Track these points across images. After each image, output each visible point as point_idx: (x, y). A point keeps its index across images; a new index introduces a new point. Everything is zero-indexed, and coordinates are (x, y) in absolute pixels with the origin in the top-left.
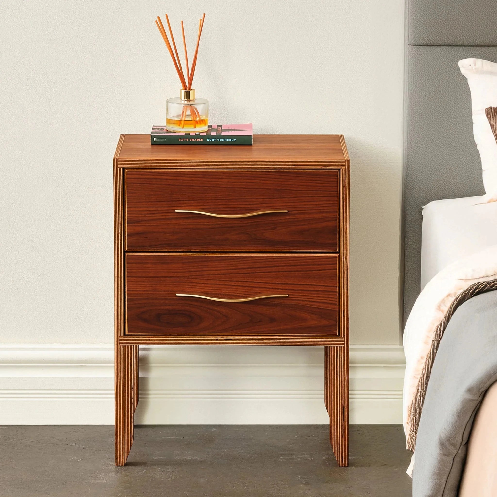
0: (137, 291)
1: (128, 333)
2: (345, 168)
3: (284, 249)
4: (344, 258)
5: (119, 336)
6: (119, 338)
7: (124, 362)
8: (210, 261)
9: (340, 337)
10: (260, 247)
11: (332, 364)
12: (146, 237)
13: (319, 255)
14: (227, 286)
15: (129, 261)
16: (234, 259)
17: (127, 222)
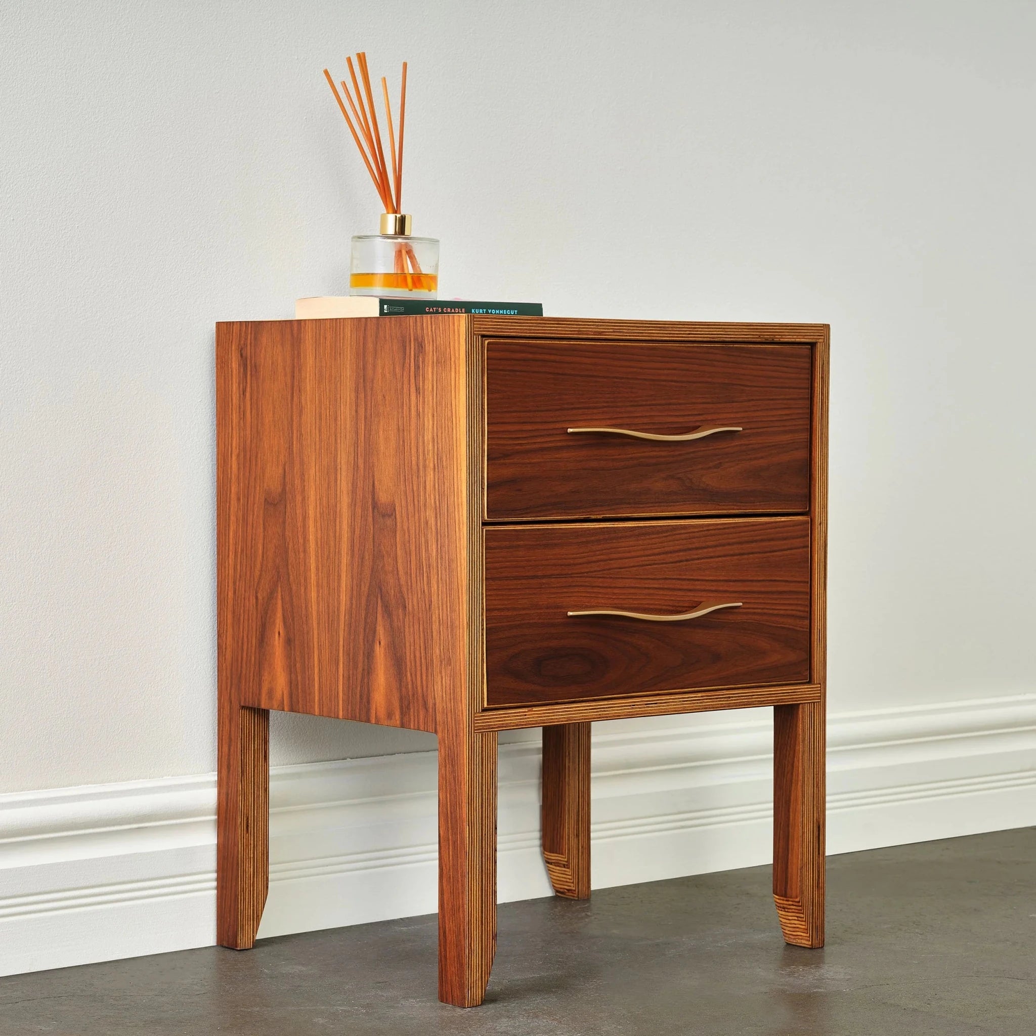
0: (502, 610)
1: (487, 705)
2: (824, 341)
3: (733, 509)
4: (820, 524)
5: (475, 714)
6: (475, 717)
7: (482, 772)
8: (621, 538)
9: (814, 684)
10: (697, 506)
11: (803, 741)
12: (520, 490)
13: (783, 519)
14: (647, 591)
15: (490, 544)
16: (658, 533)
17: (488, 456)
